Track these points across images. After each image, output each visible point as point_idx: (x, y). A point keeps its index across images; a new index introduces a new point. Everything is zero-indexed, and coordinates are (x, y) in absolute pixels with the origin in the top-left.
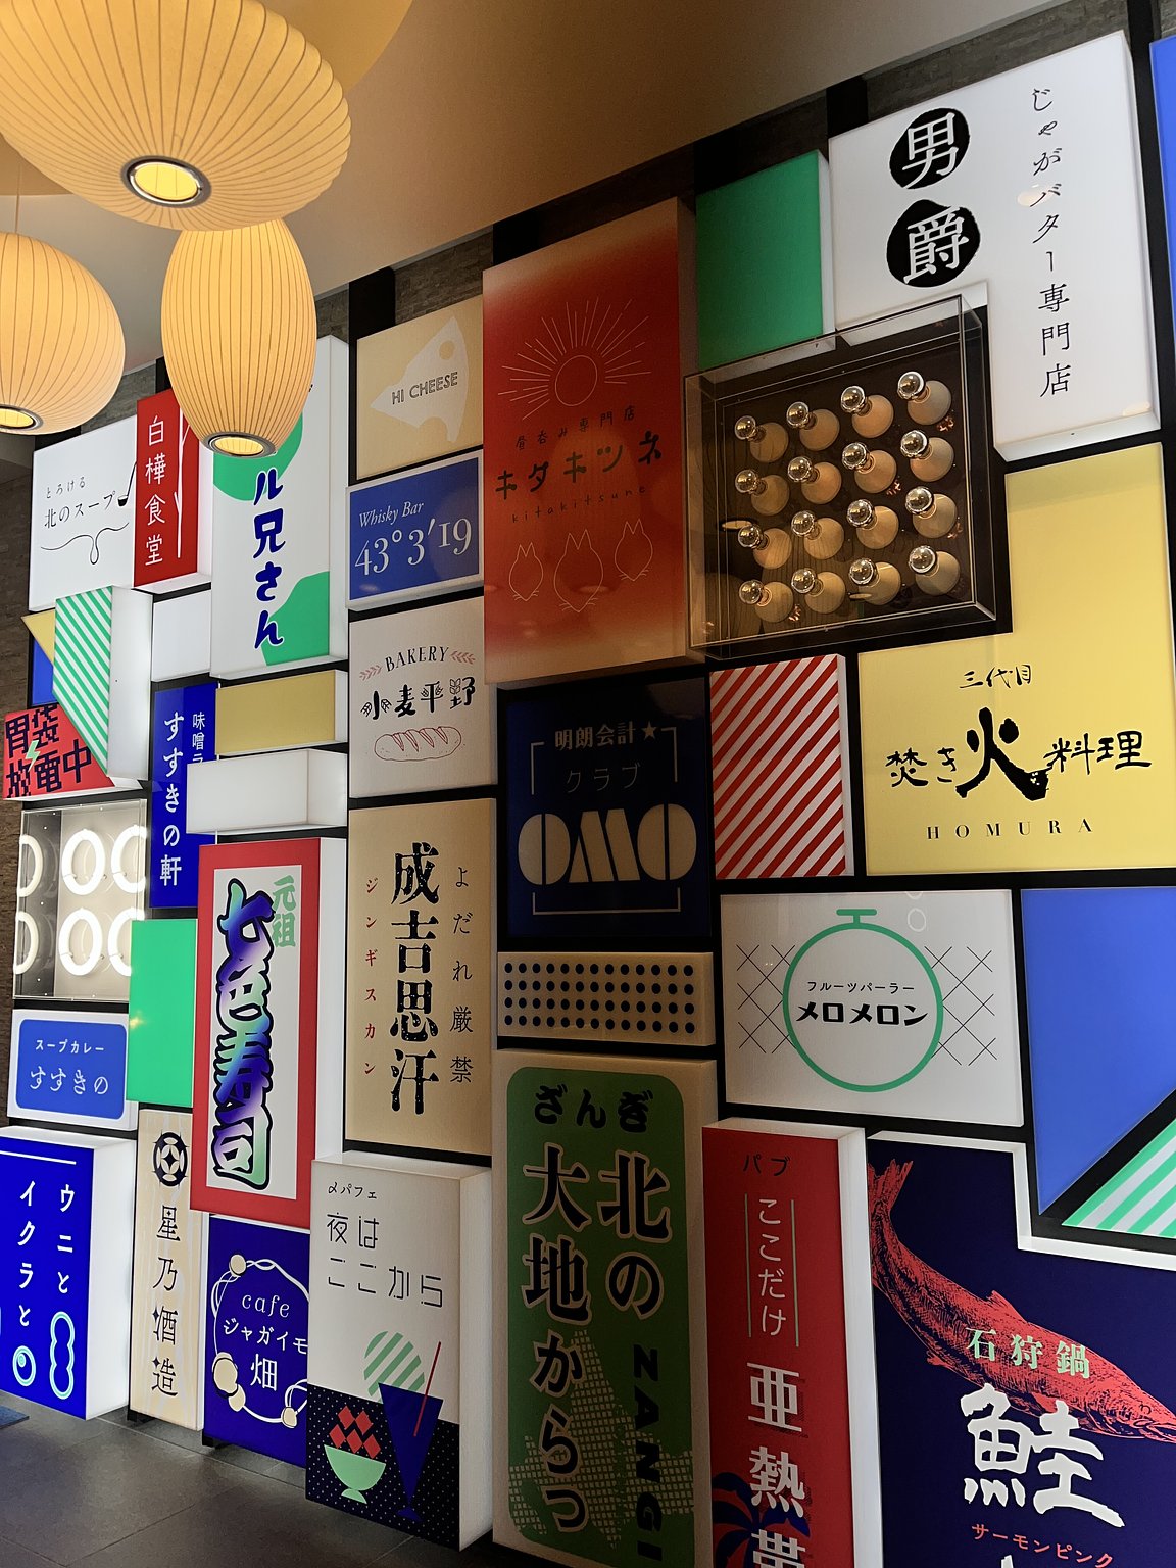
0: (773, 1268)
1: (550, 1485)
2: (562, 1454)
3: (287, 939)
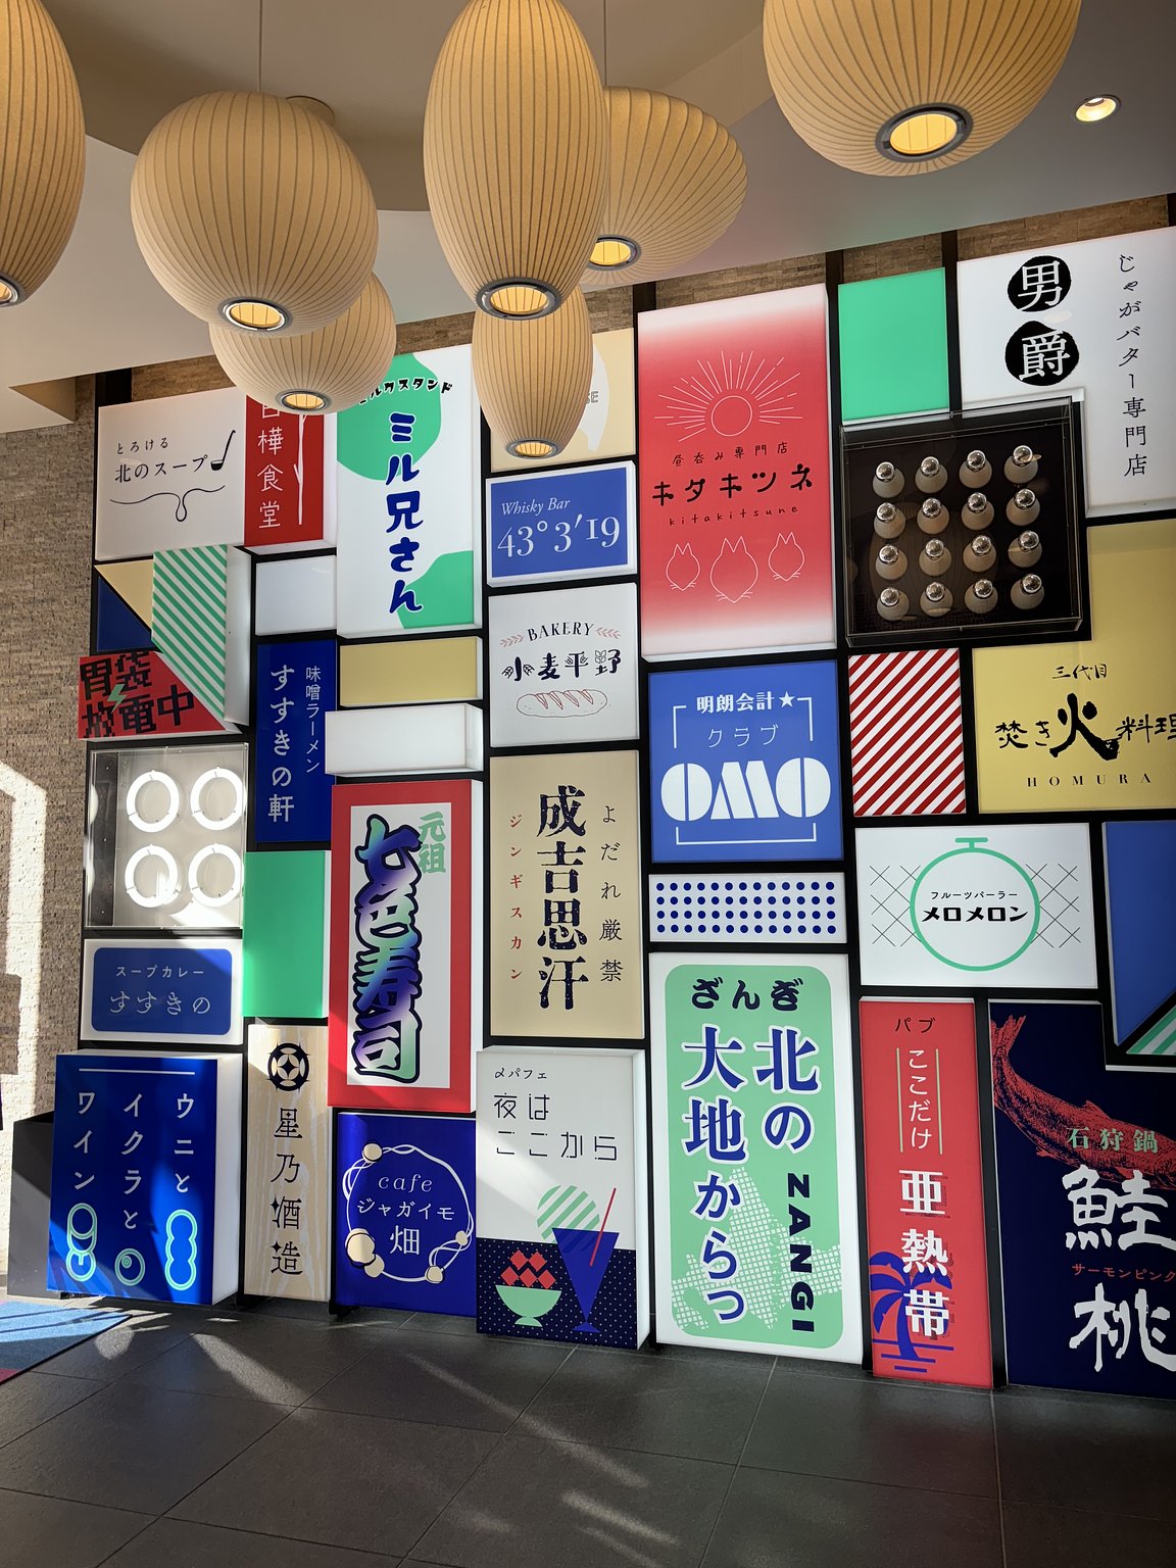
0: (920, 1099)
1: (711, 1289)
2: (722, 1264)
3: (436, 865)
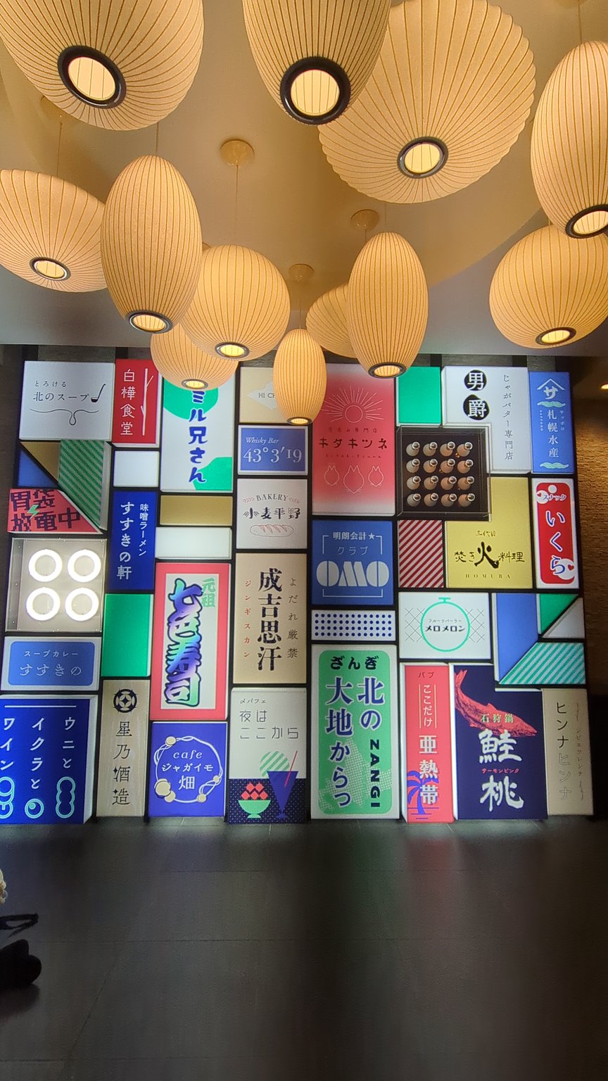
0: (428, 706)
1: (336, 793)
2: (341, 781)
3: (211, 604)
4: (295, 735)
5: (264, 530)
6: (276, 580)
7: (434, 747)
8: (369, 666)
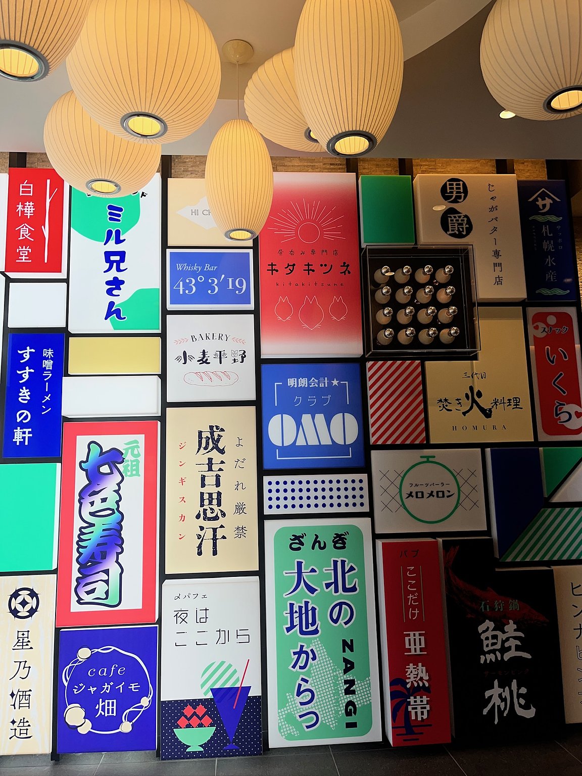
0: (413, 593)
1: (301, 712)
2: (306, 696)
3: (134, 472)
4: (246, 639)
5: (201, 378)
6: (218, 440)
7: (423, 646)
8: (338, 545)
